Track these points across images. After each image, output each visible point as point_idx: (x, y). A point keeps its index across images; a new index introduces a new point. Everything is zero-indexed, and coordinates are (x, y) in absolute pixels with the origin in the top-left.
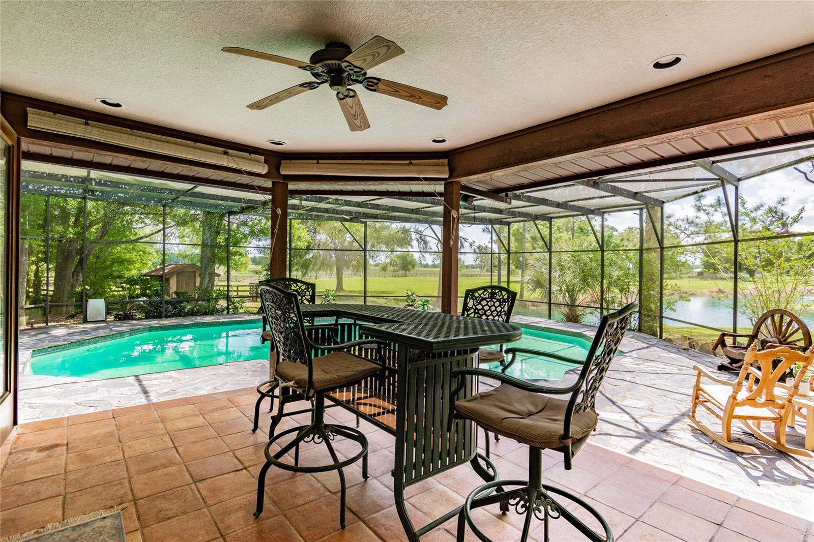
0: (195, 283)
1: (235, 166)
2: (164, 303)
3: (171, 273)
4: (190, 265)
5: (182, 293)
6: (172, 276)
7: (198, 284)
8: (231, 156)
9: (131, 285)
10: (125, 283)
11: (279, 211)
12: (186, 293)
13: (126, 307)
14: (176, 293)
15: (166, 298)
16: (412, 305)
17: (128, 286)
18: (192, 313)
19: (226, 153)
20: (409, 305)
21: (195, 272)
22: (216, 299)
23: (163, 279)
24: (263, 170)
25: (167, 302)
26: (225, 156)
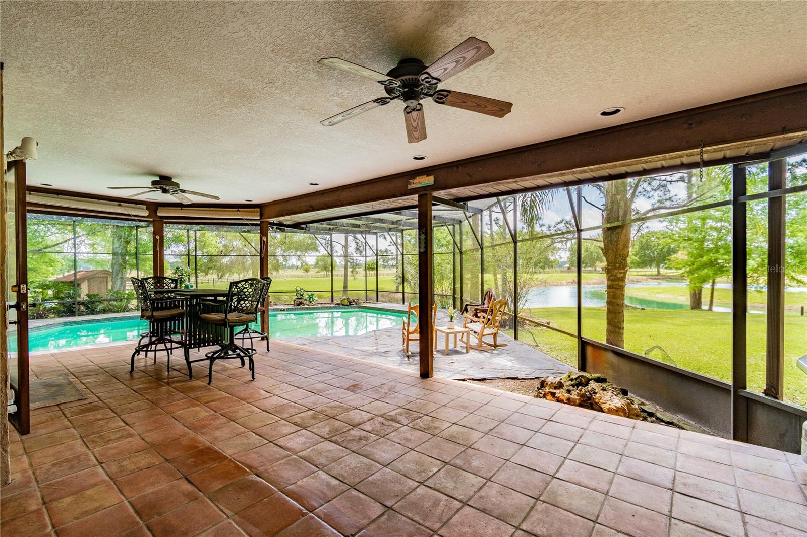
0: (107, 285)
1: (126, 212)
2: (76, 304)
3: (83, 279)
4: (101, 271)
5: (94, 295)
6: (83, 282)
7: (110, 287)
8: (123, 206)
9: (44, 289)
10: (37, 287)
11: (158, 237)
12: (98, 295)
13: (40, 308)
14: (88, 295)
15: (78, 299)
16: (300, 298)
17: (41, 290)
18: (104, 311)
19: (119, 205)
20: (298, 298)
21: (107, 278)
22: (127, 299)
23: (74, 284)
24: (146, 213)
25: (79, 303)
26: (119, 207)
